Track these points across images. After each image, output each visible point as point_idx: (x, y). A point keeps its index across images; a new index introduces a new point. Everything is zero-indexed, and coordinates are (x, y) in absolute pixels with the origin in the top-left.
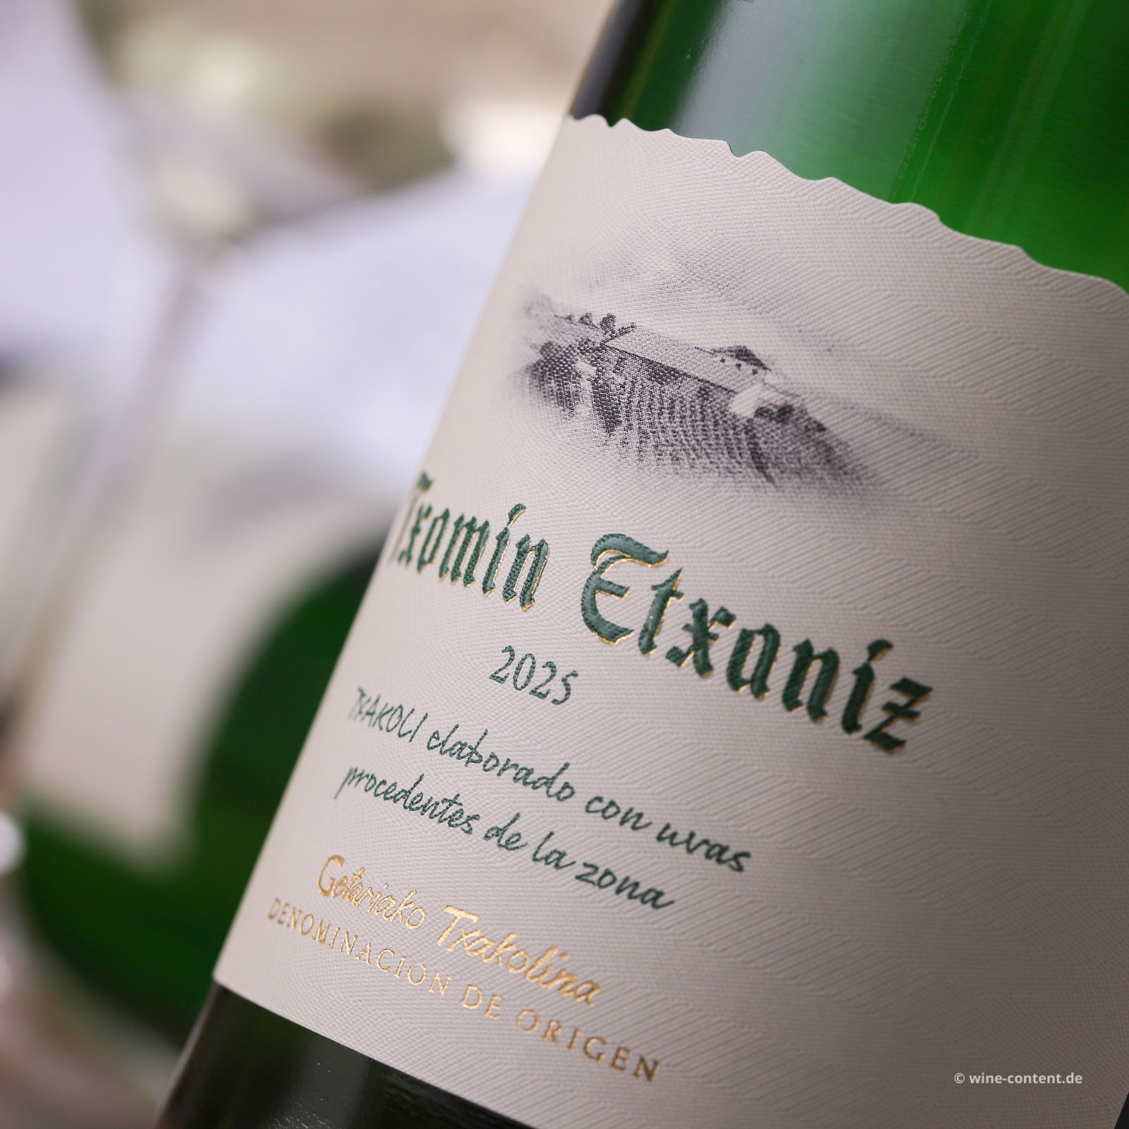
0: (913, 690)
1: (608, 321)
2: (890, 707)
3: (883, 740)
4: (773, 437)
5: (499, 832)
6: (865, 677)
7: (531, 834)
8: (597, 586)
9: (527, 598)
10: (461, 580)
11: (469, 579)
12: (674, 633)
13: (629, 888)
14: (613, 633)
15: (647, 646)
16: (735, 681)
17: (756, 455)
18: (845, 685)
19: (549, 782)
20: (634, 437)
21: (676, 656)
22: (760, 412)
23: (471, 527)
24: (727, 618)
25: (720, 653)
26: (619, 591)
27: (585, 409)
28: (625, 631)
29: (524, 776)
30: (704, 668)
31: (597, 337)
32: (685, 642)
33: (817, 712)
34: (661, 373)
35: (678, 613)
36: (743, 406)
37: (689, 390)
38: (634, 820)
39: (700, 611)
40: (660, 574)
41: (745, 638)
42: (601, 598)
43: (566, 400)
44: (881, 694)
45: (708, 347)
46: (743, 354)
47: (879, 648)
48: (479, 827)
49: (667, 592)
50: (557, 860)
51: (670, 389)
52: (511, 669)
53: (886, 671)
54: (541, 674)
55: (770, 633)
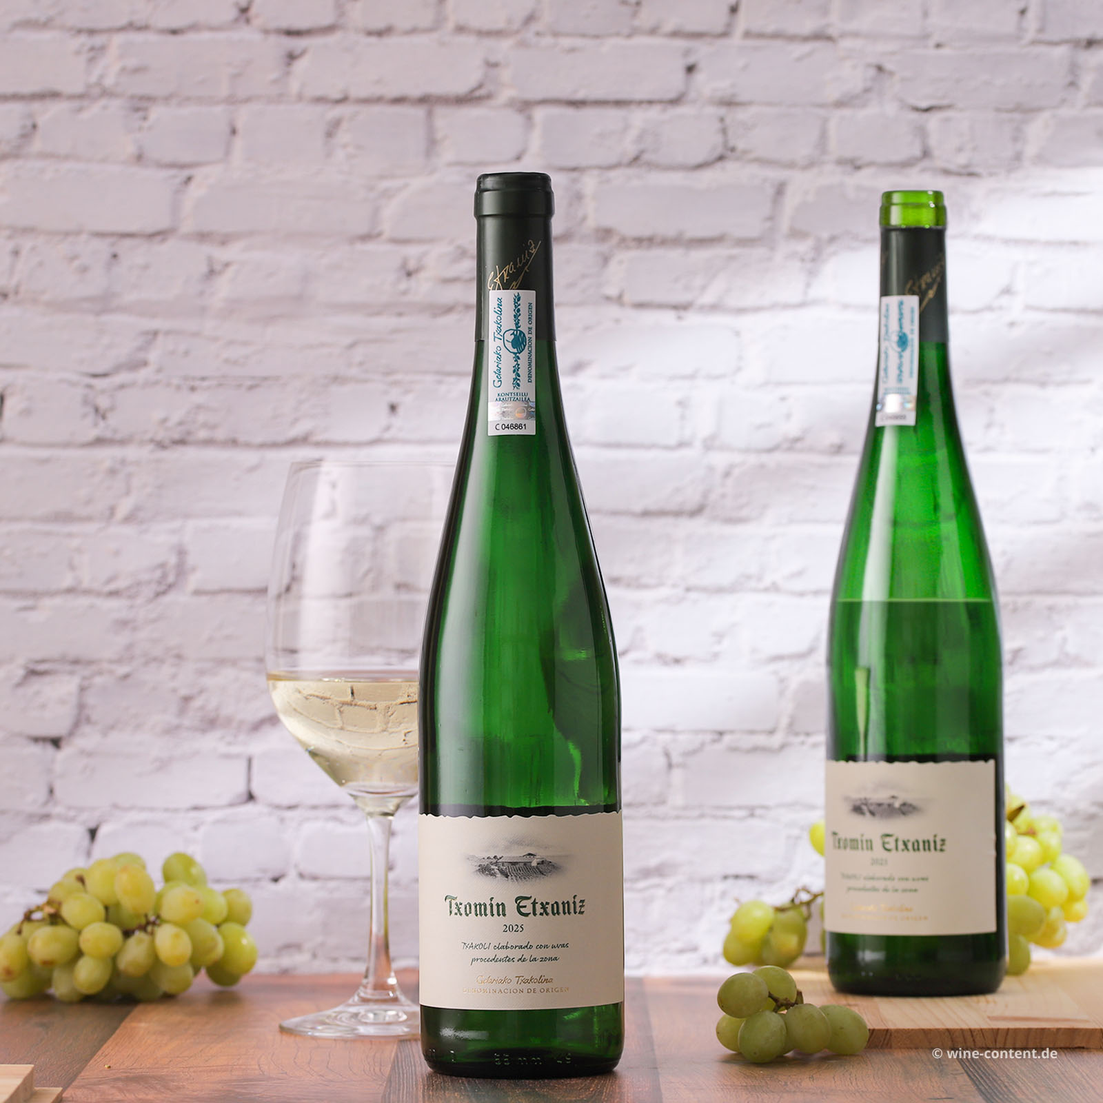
0: (582, 901)
1: (495, 857)
2: (580, 906)
3: (581, 913)
4: (542, 867)
5: (520, 959)
6: (574, 903)
7: (528, 957)
8: (519, 907)
9: (504, 915)
10: (479, 915)
11: (486, 915)
12: (539, 909)
13: (550, 959)
14: (526, 915)
15: (535, 914)
16: (554, 914)
17: (541, 872)
18: (572, 906)
19: (527, 946)
20: (514, 877)
21: (541, 914)
22: (538, 864)
23: (480, 905)
24: (547, 903)
25: (549, 910)
26: (525, 907)
27: (499, 875)
28: (530, 913)
29: (521, 947)
30: (547, 914)
31: (495, 861)
32: (542, 911)
33: (569, 913)
34: (513, 864)
35: (538, 906)
36: (534, 864)
37: (522, 865)
38: (546, 946)
39: (542, 904)
40: (532, 900)
41: (553, 905)
42: (521, 909)
43: (493, 875)
44: (578, 905)
45: (522, 855)
46: (530, 854)
47: (575, 897)
48: (516, 960)
49: (534, 903)
50: (535, 959)
51: (517, 866)
52: (508, 928)
53: (577, 900)
54: (515, 928)
55: (556, 903)
